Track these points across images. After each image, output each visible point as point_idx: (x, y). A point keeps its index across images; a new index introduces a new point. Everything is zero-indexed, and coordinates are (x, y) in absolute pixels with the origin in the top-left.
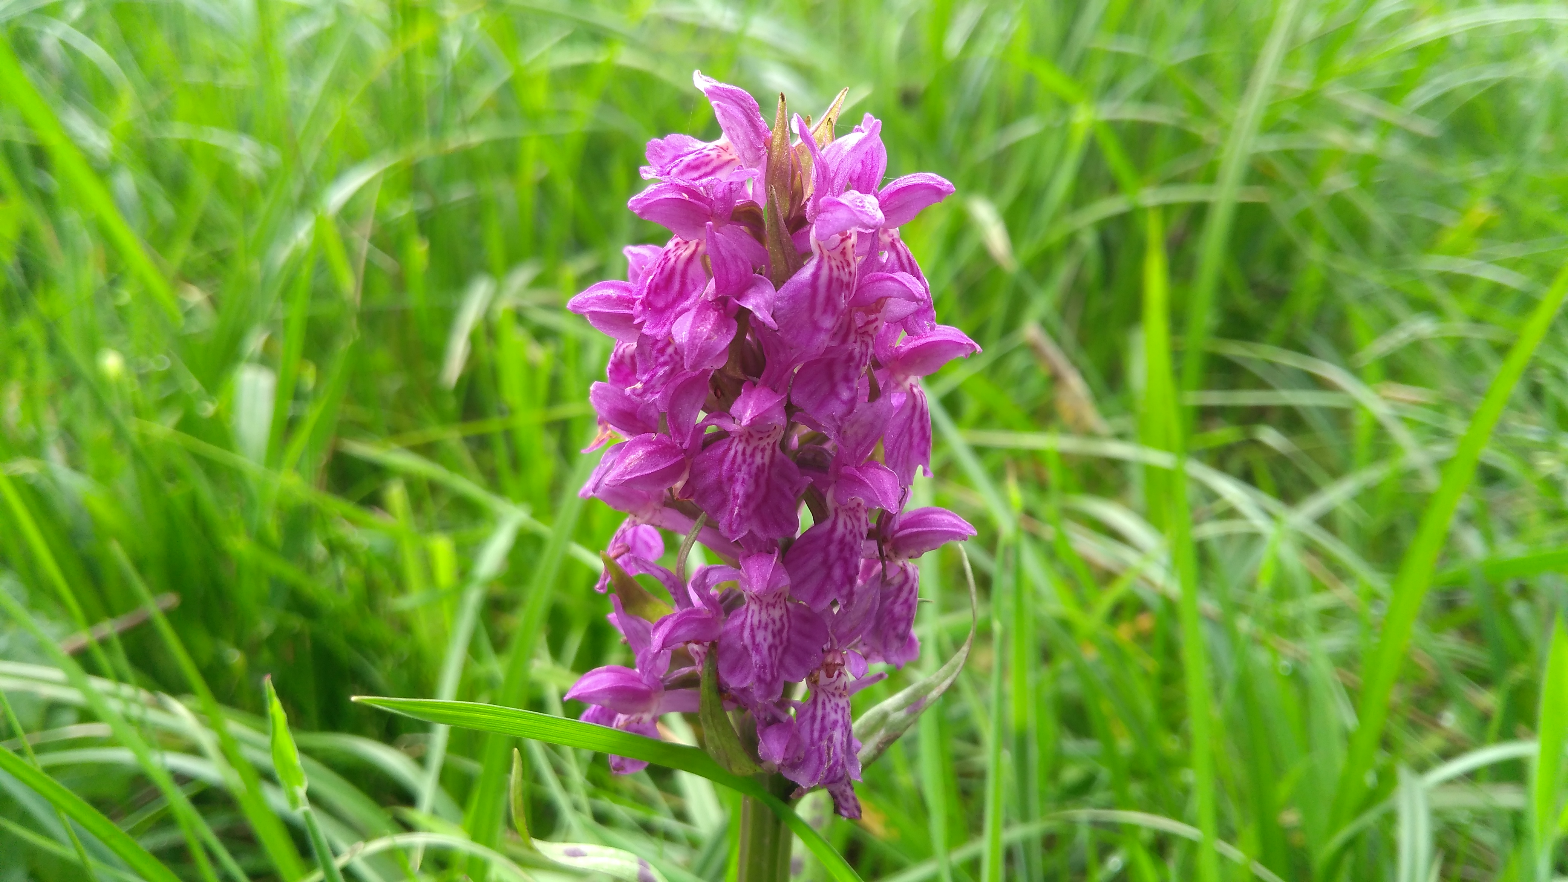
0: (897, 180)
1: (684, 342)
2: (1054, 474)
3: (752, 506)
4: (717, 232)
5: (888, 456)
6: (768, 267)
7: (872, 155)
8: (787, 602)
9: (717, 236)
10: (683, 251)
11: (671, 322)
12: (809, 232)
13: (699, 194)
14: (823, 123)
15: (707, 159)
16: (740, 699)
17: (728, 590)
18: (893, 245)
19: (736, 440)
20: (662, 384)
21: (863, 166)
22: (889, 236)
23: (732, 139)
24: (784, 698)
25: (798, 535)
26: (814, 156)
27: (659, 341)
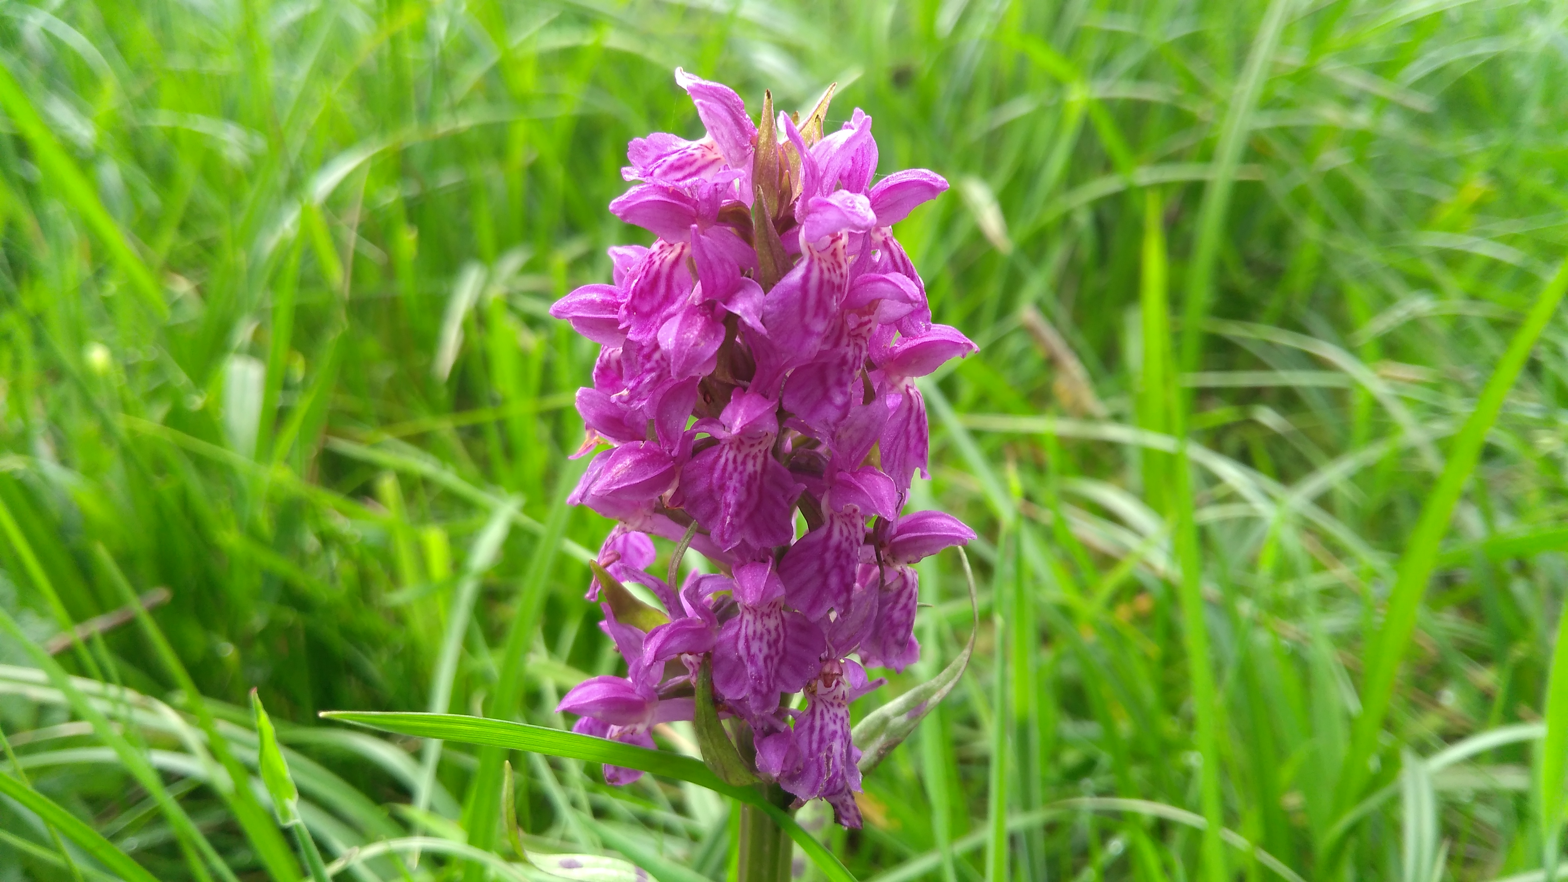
0: (889, 176)
1: (670, 348)
2: (1052, 457)
3: (745, 514)
4: (703, 234)
5: (885, 460)
6: (757, 269)
7: (863, 152)
8: (782, 611)
9: (703, 239)
10: (668, 254)
11: (657, 327)
12: (798, 232)
13: (684, 195)
14: (812, 119)
15: (691, 159)
16: (736, 710)
17: (722, 598)
18: (886, 244)
19: (727, 448)
20: (649, 391)
21: (853, 163)
22: (882, 235)
23: (716, 138)
24: (782, 707)
25: (794, 541)
26: (802, 156)
27: (645, 347)
